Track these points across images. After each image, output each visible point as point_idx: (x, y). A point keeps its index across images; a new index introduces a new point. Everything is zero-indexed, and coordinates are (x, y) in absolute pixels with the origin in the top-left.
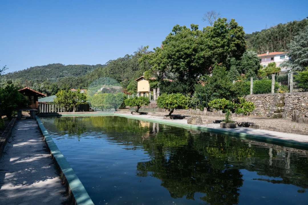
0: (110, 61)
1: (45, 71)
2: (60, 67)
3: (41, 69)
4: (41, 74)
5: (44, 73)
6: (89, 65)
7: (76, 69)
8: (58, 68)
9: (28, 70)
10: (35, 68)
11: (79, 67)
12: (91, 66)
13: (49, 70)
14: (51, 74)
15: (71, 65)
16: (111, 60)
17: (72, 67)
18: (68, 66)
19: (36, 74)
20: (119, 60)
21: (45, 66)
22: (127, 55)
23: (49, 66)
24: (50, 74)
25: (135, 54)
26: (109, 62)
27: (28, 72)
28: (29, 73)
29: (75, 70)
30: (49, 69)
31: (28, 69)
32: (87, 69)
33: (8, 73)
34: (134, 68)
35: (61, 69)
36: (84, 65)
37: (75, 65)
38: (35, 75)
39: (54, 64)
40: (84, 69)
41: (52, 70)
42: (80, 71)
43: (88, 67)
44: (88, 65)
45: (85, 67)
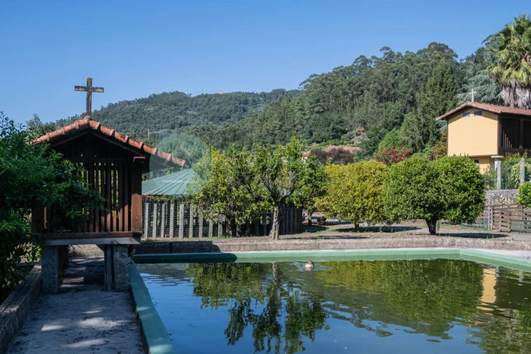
0: (311, 76)
1: (144, 113)
2: (180, 101)
3: (133, 108)
4: (134, 120)
5: (141, 118)
6: (253, 93)
7: (218, 104)
8: (175, 105)
9: (104, 111)
10: (120, 105)
11: (227, 99)
12: (257, 94)
13: (152, 109)
14: (158, 120)
15: (206, 95)
16: (315, 75)
17: (210, 100)
18: (199, 97)
19: (121, 120)
20: (337, 73)
21: (143, 99)
22: (361, 56)
23: (153, 100)
24: (154, 118)
25: (386, 54)
26: (308, 80)
27: (104, 117)
28: (106, 120)
29: (217, 107)
30: (154, 106)
31: (102, 109)
32: (246, 102)
33: (58, 120)
34: (384, 93)
35: (181, 105)
36: (239, 93)
37: (217, 95)
38: (119, 123)
39: (164, 94)
40: (241, 103)
41: (160, 108)
42: (229, 108)
43: (250, 99)
44: (250, 94)
45: (243, 99)
